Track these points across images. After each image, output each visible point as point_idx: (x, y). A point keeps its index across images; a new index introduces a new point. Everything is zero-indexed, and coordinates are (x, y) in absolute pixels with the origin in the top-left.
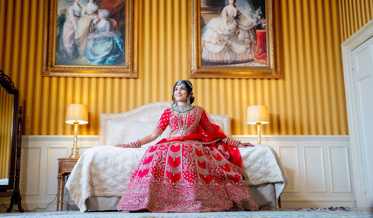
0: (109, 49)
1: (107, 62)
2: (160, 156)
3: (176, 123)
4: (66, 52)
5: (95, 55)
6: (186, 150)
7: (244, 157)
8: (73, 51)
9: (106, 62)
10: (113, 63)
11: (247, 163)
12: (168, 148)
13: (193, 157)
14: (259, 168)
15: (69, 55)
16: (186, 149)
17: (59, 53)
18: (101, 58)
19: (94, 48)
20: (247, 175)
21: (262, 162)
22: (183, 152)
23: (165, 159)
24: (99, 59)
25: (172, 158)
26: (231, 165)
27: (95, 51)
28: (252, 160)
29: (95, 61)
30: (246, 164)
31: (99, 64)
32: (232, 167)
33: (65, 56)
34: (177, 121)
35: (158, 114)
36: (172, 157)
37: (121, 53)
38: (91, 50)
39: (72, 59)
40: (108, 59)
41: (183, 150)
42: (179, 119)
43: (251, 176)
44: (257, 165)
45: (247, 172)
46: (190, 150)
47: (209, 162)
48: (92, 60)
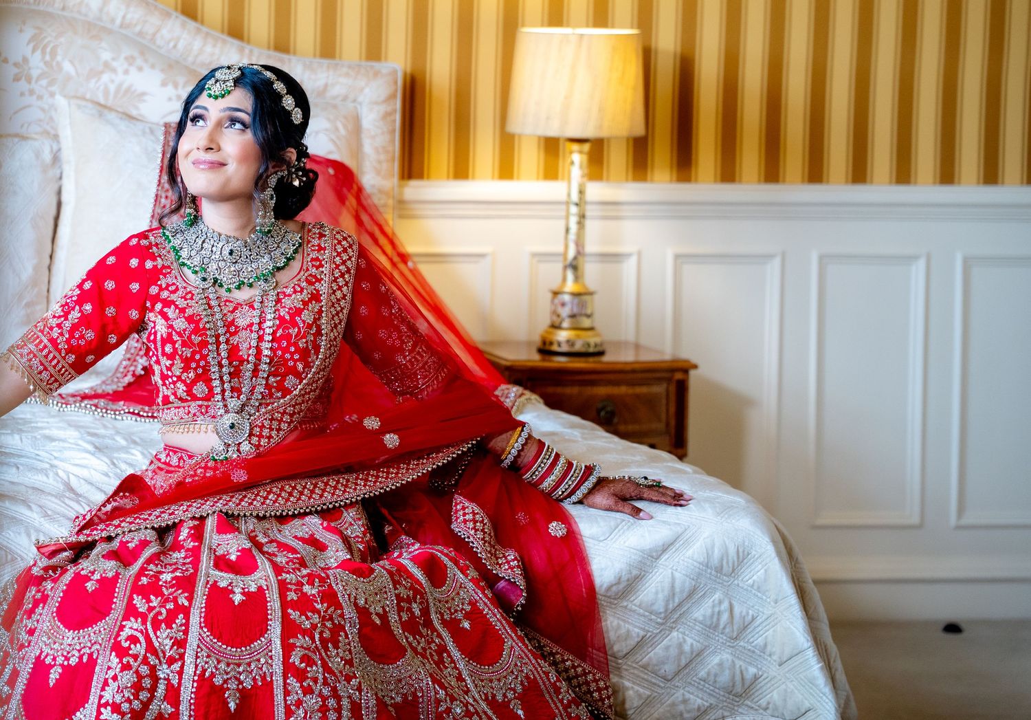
2: (144, 670)
3: (198, 362)
6: (305, 632)
7: (614, 589)
11: (625, 627)
12: (186, 611)
13: (348, 679)
14: (697, 655)
16: (307, 625)
20: (623, 702)
21: (718, 620)
22: (287, 649)
23: (173, 695)
25: (222, 690)
26: (557, 691)
28: (659, 606)
30: (623, 631)
32: (561, 701)
34: (205, 352)
36: (218, 681)
41: (290, 630)
42: (218, 336)
43: (648, 702)
44: (684, 638)
45: (621, 677)
46: (329, 624)
47: (438, 702)
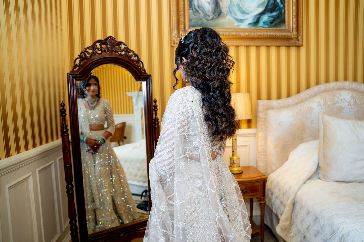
0: (263, 3)
1: (261, 23)
4: (204, 8)
5: (244, 13)
8: (213, 6)
9: (259, 23)
10: (269, 24)
15: (208, 13)
17: (193, 10)
18: (253, 18)
19: (243, 3)
24: (250, 19)
27: (243, 6)
29: (245, 22)
31: (251, 26)
33: (202, 15)
35: (336, 100)
37: (280, 9)
38: (238, 5)
39: (212, 19)
40: (262, 19)
48: (240, 20)
